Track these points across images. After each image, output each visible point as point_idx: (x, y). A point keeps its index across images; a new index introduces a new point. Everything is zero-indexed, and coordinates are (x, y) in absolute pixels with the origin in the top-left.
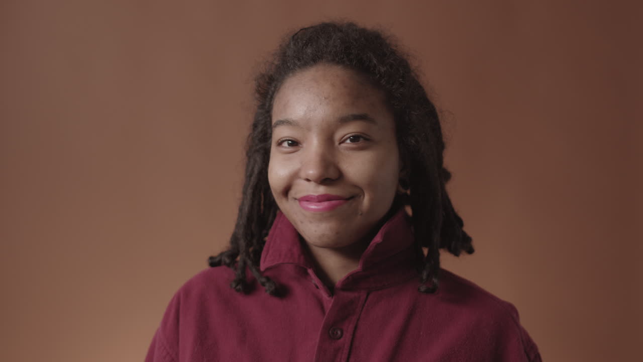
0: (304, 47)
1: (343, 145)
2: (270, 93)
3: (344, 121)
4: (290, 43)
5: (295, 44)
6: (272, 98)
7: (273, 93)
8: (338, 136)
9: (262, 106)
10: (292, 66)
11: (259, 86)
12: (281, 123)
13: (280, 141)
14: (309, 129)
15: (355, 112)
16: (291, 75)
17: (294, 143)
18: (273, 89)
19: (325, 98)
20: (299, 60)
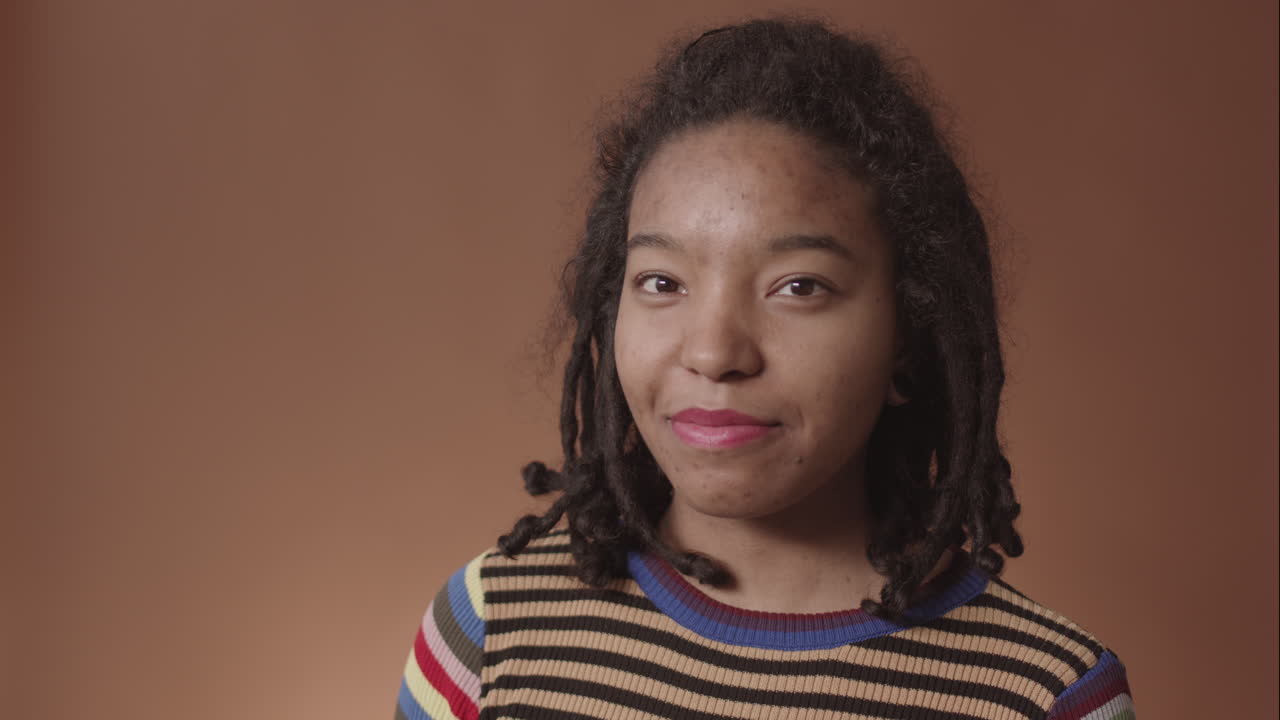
0: (708, 79)
1: (774, 300)
2: (628, 166)
3: (781, 247)
4: (678, 63)
5: (689, 68)
6: (630, 181)
7: (635, 169)
8: (765, 279)
9: (609, 194)
10: (678, 117)
11: (606, 149)
12: (646, 240)
13: (640, 277)
14: (704, 260)
15: (807, 230)
16: (673, 135)
17: (670, 285)
18: (634, 159)
19: (743, 196)
20: (694, 104)
